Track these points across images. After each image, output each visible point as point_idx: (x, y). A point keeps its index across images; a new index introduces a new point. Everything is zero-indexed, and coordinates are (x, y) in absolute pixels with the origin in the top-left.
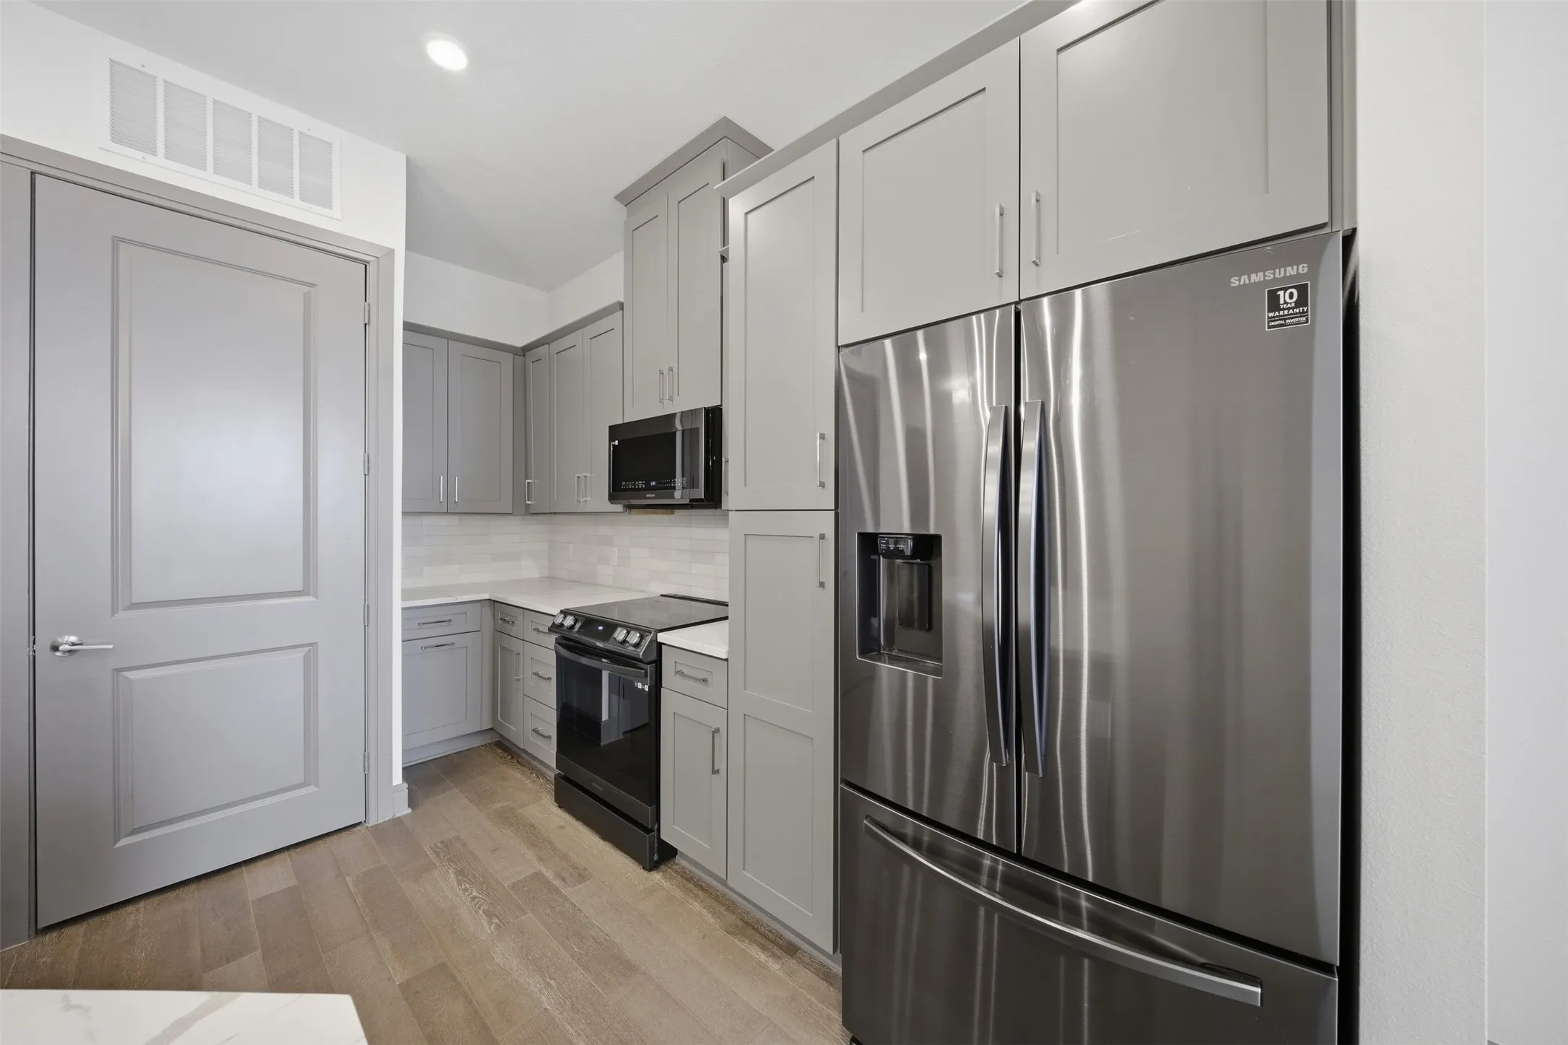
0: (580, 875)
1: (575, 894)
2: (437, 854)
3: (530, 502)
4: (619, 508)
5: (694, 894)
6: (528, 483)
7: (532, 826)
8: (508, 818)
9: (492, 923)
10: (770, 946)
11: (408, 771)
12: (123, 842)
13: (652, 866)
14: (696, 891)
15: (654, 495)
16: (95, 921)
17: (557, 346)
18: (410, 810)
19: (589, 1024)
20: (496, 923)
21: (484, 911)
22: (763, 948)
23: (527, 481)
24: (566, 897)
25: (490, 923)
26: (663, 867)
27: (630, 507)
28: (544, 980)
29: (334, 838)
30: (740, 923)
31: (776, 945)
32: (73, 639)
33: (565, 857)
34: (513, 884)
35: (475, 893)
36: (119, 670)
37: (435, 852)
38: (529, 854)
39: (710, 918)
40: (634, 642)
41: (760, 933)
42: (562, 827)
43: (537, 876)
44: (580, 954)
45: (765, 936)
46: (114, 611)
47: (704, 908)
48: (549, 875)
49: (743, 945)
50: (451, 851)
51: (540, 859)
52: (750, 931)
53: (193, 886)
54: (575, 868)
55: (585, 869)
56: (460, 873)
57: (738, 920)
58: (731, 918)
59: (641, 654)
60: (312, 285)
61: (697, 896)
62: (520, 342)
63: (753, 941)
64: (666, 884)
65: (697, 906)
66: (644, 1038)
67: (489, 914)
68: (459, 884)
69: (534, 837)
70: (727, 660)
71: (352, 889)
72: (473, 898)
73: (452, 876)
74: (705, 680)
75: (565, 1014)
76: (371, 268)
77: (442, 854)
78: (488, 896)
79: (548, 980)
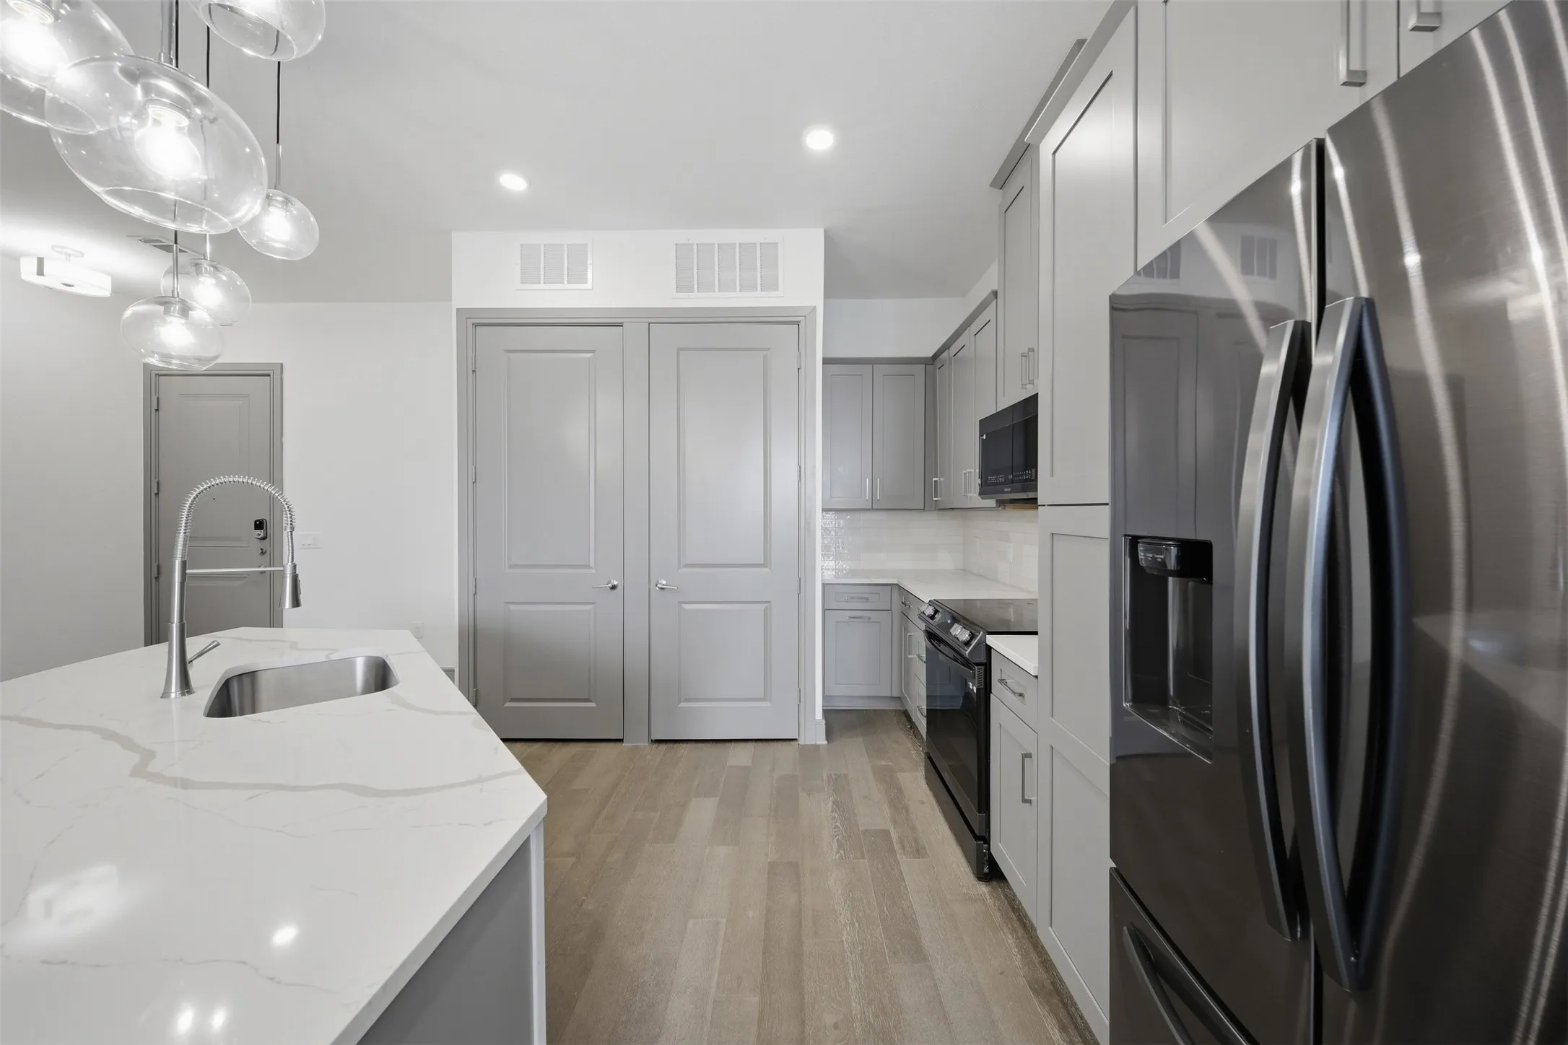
0: (918, 851)
1: (907, 864)
2: (829, 782)
3: (936, 499)
4: (991, 503)
5: (1013, 926)
6: (935, 481)
7: (900, 790)
8: (887, 778)
9: (839, 853)
10: (1072, 1032)
11: (826, 713)
12: (682, 705)
13: (982, 877)
14: (1017, 924)
15: (1009, 490)
16: (671, 745)
17: (954, 349)
18: (825, 742)
19: (867, 977)
20: (841, 854)
21: (838, 840)
22: (1063, 1028)
23: (934, 479)
24: (899, 862)
25: (838, 852)
26: (995, 883)
27: (1002, 503)
28: (851, 918)
29: (779, 745)
30: (1048, 984)
31: (1080, 1036)
32: (664, 582)
33: (913, 829)
34: (866, 831)
35: (838, 824)
36: (681, 603)
37: (829, 780)
38: (887, 812)
39: (1018, 961)
40: (964, 639)
41: (1068, 1012)
42: (923, 803)
43: (886, 833)
44: (887, 915)
45: (1071, 1016)
46: (679, 568)
47: (1017, 947)
48: (894, 835)
49: (1042, 1011)
50: (839, 784)
51: (895, 821)
52: (1055, 1000)
53: (709, 745)
54: (916, 841)
55: (924, 848)
56: (836, 803)
57: (1049, 981)
58: (1042, 975)
59: (967, 653)
60: (767, 349)
61: (1014, 930)
62: (930, 354)
63: (1053, 1011)
64: (990, 901)
65: (1010, 940)
66: (902, 1021)
67: (840, 845)
68: (832, 811)
69: (897, 800)
70: (1036, 677)
71: (774, 782)
72: (836, 827)
73: (831, 803)
74: (1021, 695)
75: (854, 955)
76: (802, 325)
77: (832, 783)
78: (845, 831)
79: (855, 920)
